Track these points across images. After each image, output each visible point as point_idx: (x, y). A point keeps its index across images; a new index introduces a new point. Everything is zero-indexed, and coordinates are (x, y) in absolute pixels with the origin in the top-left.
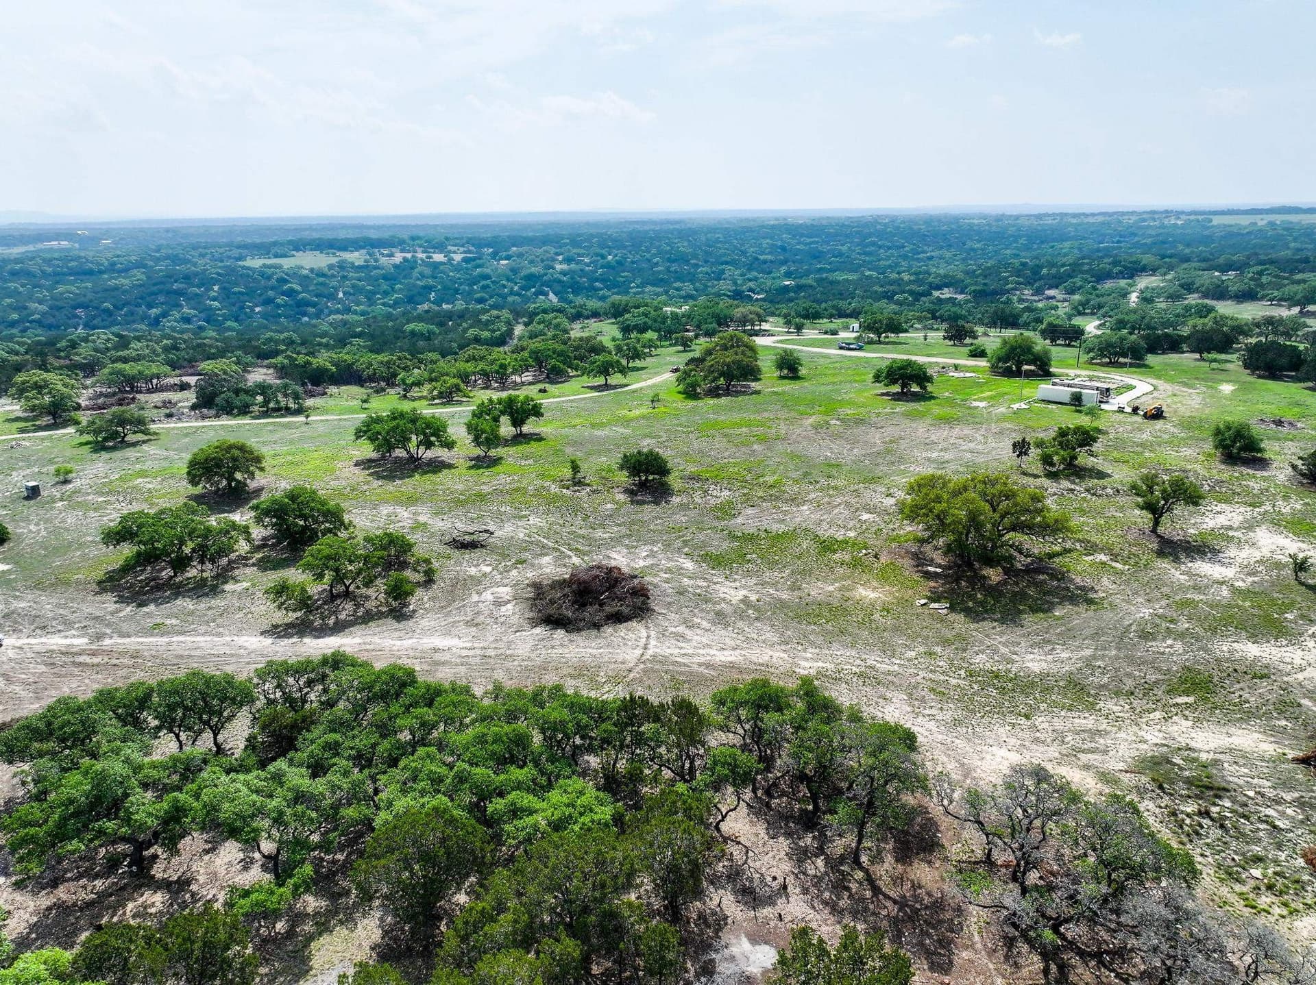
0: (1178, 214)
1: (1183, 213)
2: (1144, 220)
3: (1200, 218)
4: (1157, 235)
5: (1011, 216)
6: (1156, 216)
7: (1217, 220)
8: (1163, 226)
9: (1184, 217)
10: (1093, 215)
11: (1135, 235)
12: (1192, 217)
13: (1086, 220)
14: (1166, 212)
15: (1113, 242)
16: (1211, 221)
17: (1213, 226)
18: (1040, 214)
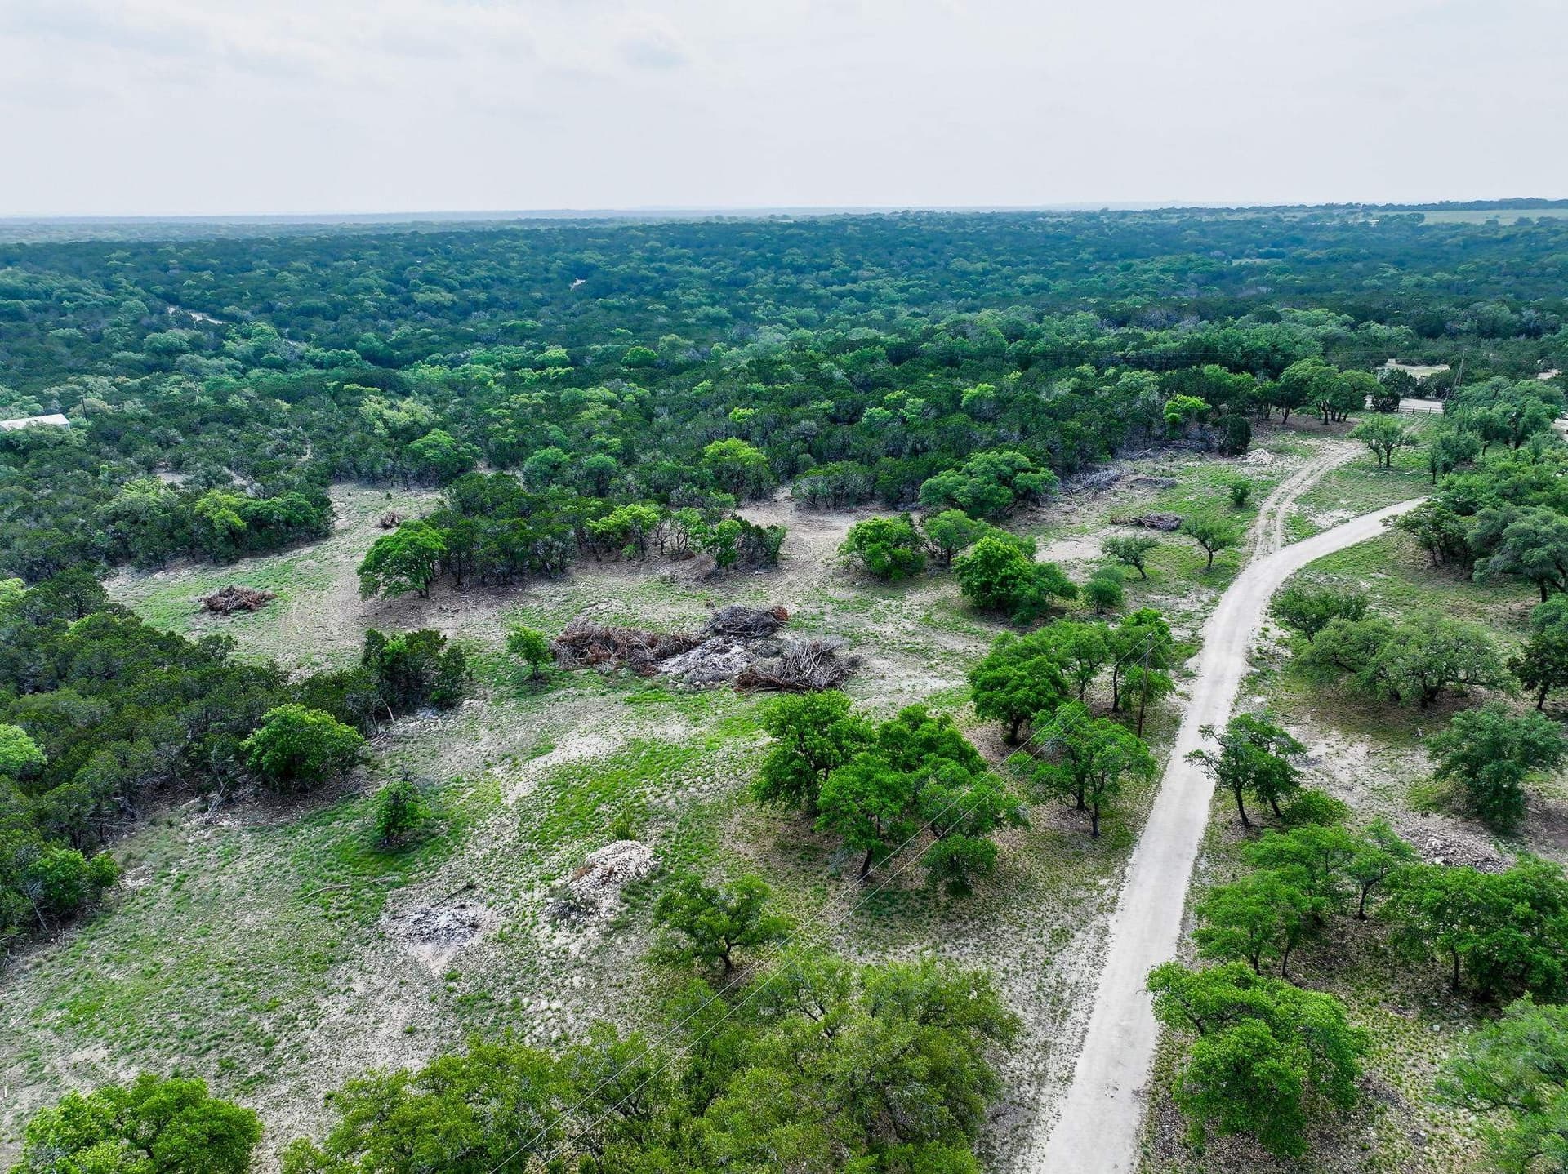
0: (1368, 209)
1: (1374, 207)
2: (1316, 218)
3: (1406, 213)
4: (1338, 243)
5: (1116, 212)
6: (1335, 212)
7: (1430, 219)
8: (1345, 227)
9: (1375, 213)
10: (1241, 210)
11: (1298, 241)
12: (1391, 214)
13: (1230, 218)
14: (1350, 206)
15: (1260, 256)
16: (1422, 218)
17: (1428, 227)
18: (1162, 210)
